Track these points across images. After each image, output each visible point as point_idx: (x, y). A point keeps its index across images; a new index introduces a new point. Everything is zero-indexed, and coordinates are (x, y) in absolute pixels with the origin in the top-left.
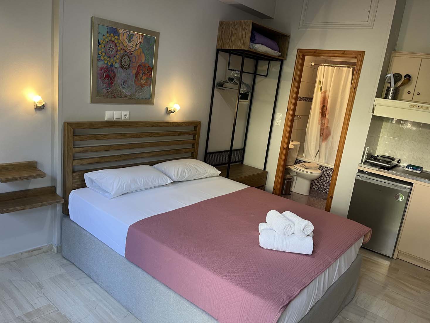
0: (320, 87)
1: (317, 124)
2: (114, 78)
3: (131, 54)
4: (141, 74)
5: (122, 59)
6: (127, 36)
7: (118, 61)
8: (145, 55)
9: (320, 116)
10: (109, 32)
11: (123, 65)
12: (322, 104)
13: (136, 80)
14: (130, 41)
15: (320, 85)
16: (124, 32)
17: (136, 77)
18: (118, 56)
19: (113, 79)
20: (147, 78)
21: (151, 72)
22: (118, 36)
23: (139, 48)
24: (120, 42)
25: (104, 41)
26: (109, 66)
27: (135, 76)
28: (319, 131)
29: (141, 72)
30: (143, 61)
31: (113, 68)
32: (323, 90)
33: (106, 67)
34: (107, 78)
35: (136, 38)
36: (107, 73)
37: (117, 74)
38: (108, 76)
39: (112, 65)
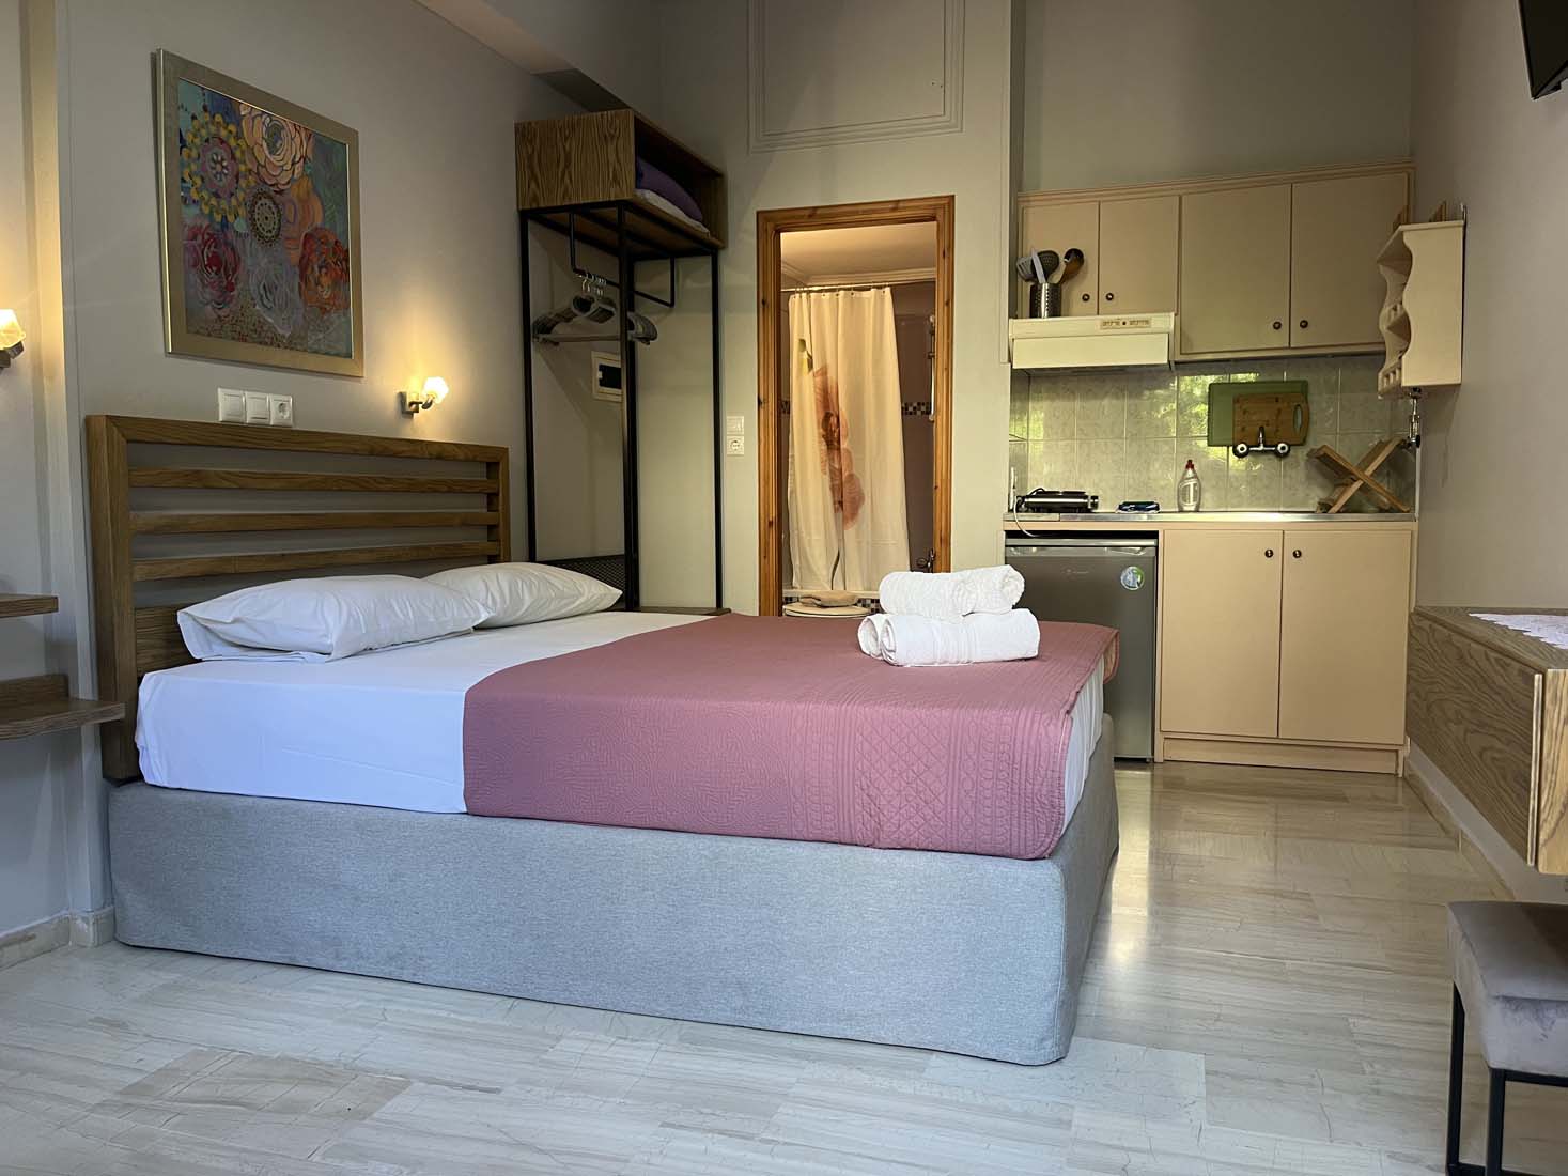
0: (805, 357)
1: (820, 473)
2: (235, 271)
3: (281, 192)
4: (316, 269)
5: (254, 205)
6: (264, 129)
7: (242, 211)
8: (322, 204)
9: (824, 447)
10: (209, 108)
11: (260, 228)
12: (821, 410)
13: (303, 287)
14: (273, 149)
15: (805, 353)
16: (253, 115)
17: (303, 277)
18: (241, 195)
19: (234, 273)
20: (335, 283)
21: (344, 263)
22: (239, 125)
23: (302, 177)
24: (244, 147)
25: (195, 136)
26: (218, 227)
27: (297, 270)
28: (829, 492)
29: (314, 258)
30: (318, 222)
31: (231, 235)
32: (816, 367)
33: (208, 227)
34: (214, 269)
35: (292, 139)
36: (212, 249)
37: (242, 258)
38: (215, 262)
39: (225, 224)
